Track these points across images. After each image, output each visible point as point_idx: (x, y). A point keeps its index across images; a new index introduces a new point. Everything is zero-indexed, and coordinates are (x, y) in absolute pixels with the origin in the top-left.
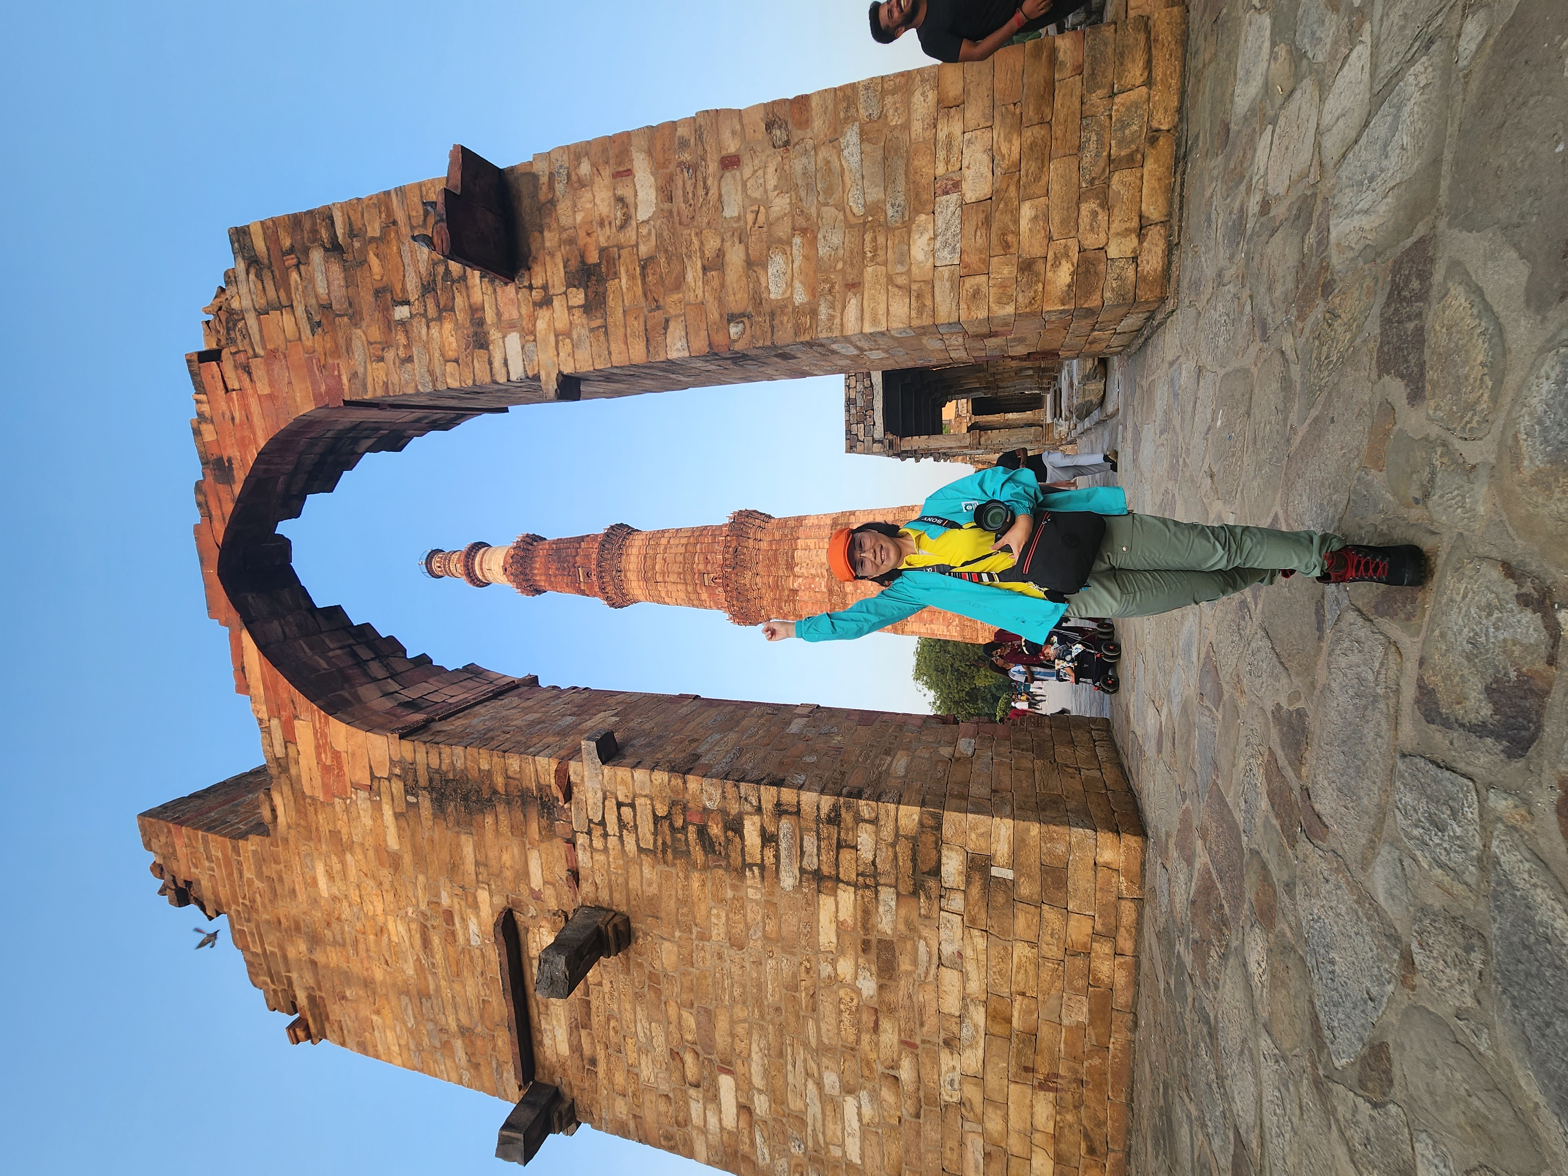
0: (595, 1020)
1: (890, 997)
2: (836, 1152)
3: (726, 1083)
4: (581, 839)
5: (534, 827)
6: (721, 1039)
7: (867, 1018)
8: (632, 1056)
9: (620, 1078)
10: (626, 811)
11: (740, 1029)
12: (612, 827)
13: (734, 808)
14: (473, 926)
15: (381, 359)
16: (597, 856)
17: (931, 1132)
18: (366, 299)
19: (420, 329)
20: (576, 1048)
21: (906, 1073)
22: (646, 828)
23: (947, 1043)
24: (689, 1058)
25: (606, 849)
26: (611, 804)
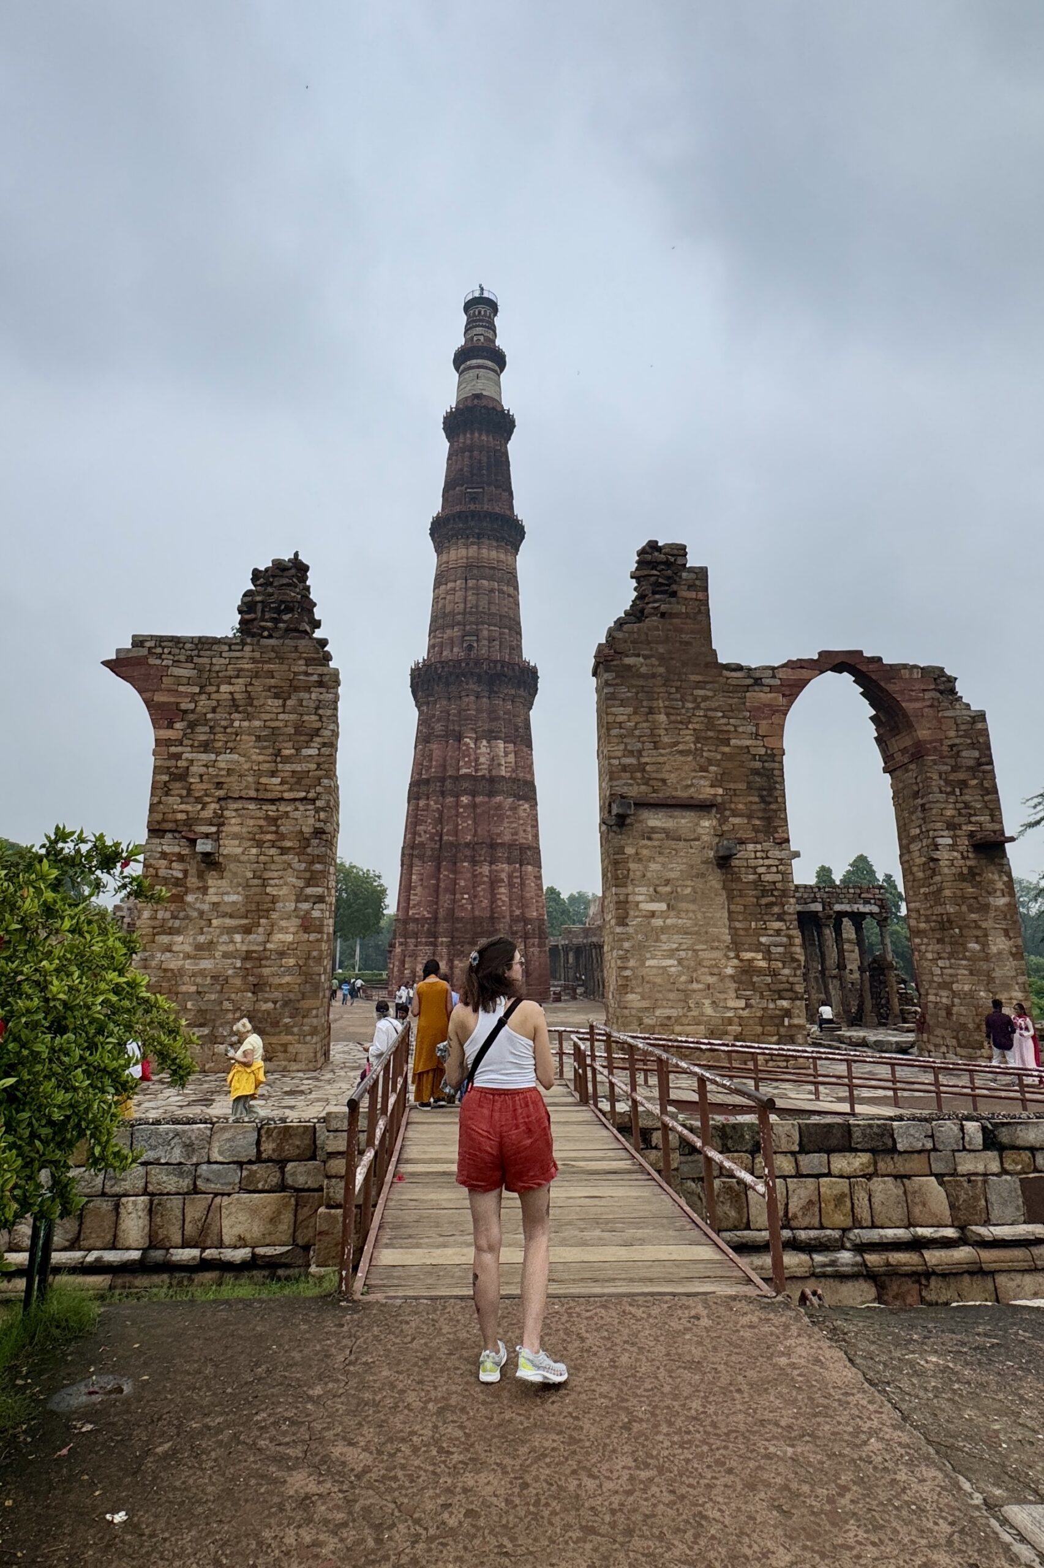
0: (673, 842)
1: (727, 980)
2: (648, 955)
3: (663, 906)
4: (759, 847)
5: (758, 822)
6: (683, 905)
7: (716, 971)
8: (660, 859)
9: (645, 852)
10: (774, 869)
11: (691, 915)
12: (767, 862)
13: (787, 917)
14: (702, 782)
15: (940, 777)
16: (753, 854)
17: (672, 996)
18: (961, 776)
19: (952, 799)
20: (653, 830)
21: (695, 986)
22: (769, 878)
23: (714, 1002)
24: (668, 889)
25: (756, 858)
26: (777, 862)
